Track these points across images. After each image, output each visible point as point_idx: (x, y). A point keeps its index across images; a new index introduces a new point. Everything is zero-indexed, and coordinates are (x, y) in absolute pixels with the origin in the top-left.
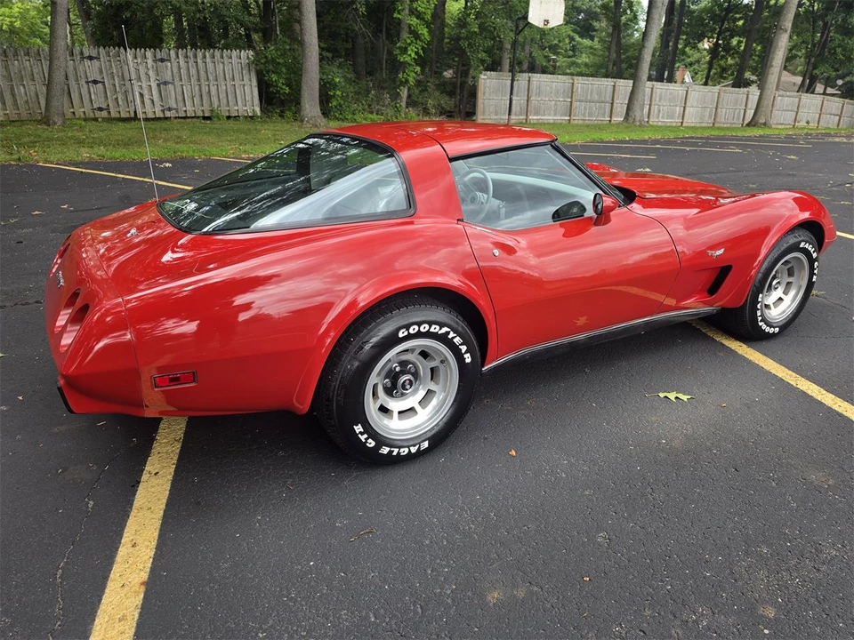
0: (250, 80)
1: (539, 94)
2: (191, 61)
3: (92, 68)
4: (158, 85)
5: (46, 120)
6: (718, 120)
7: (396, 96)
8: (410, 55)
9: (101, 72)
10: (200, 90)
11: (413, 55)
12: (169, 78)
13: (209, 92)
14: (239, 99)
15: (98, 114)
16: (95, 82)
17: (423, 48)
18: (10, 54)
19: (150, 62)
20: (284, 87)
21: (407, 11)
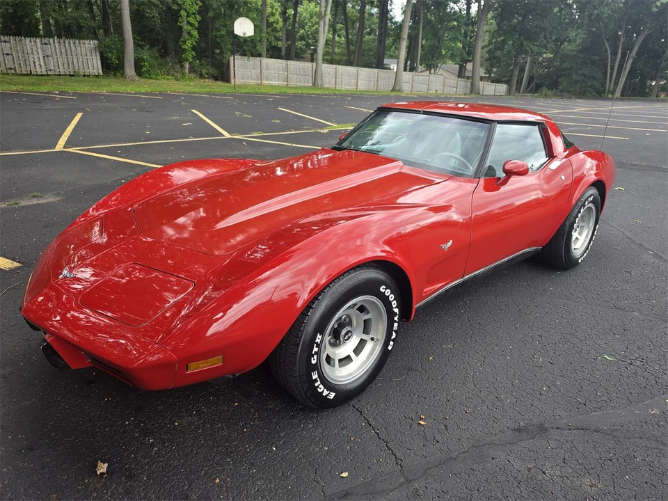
0: (96, 56)
1: (267, 69)
2: (62, 46)
3: (6, 47)
4: (44, 57)
6: (379, 87)
7: (182, 67)
9: (11, 49)
10: (68, 61)
11: (189, 45)
12: (49, 53)
13: (73, 62)
14: (90, 66)
15: (9, 71)
16: (8, 54)
17: (196, 42)
19: (39, 45)
20: (115, 60)
21: (185, 22)
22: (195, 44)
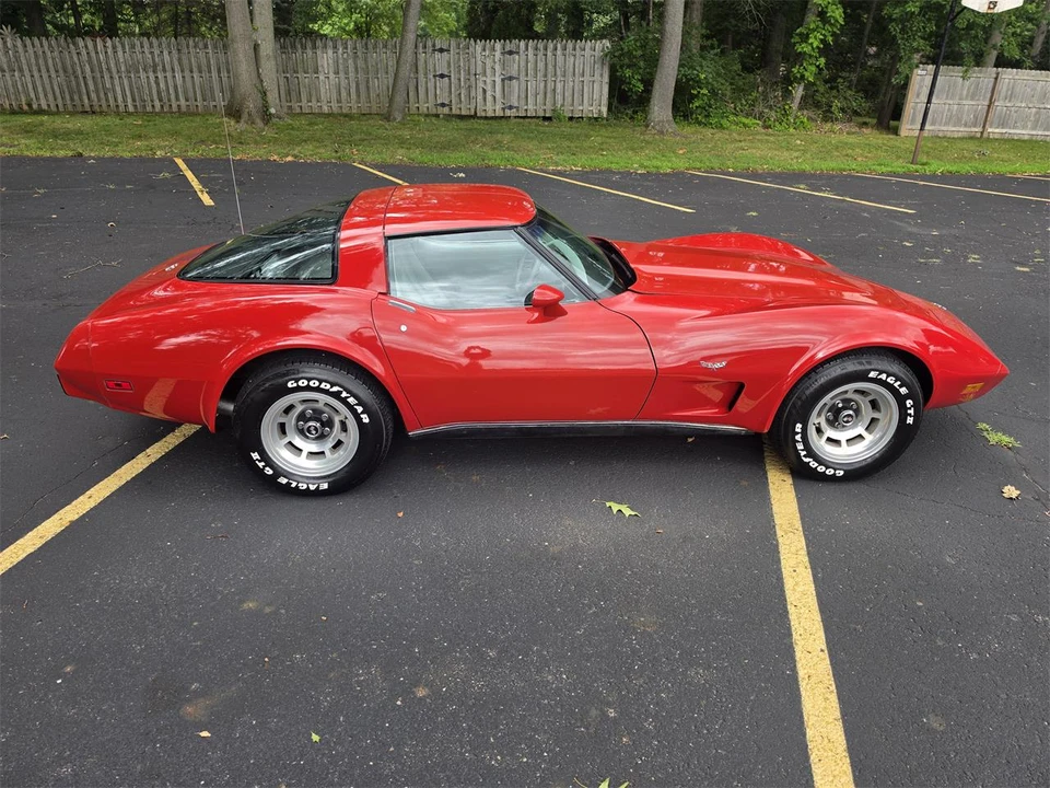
0: (602, 75)
1: (1010, 98)
2: (541, 54)
3: (440, 62)
4: (503, 80)
5: (387, 117)
8: (812, 44)
9: (449, 65)
10: (545, 87)
11: (816, 44)
12: (514, 74)
13: (554, 90)
14: (586, 95)
15: (441, 110)
16: (442, 76)
17: (833, 34)
18: (370, 46)
19: (498, 54)
20: (639, 84)
22: (830, 39)
